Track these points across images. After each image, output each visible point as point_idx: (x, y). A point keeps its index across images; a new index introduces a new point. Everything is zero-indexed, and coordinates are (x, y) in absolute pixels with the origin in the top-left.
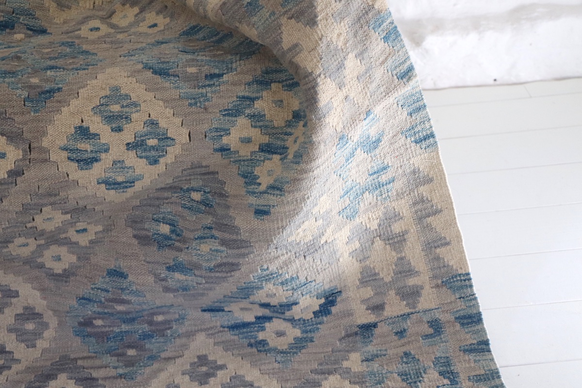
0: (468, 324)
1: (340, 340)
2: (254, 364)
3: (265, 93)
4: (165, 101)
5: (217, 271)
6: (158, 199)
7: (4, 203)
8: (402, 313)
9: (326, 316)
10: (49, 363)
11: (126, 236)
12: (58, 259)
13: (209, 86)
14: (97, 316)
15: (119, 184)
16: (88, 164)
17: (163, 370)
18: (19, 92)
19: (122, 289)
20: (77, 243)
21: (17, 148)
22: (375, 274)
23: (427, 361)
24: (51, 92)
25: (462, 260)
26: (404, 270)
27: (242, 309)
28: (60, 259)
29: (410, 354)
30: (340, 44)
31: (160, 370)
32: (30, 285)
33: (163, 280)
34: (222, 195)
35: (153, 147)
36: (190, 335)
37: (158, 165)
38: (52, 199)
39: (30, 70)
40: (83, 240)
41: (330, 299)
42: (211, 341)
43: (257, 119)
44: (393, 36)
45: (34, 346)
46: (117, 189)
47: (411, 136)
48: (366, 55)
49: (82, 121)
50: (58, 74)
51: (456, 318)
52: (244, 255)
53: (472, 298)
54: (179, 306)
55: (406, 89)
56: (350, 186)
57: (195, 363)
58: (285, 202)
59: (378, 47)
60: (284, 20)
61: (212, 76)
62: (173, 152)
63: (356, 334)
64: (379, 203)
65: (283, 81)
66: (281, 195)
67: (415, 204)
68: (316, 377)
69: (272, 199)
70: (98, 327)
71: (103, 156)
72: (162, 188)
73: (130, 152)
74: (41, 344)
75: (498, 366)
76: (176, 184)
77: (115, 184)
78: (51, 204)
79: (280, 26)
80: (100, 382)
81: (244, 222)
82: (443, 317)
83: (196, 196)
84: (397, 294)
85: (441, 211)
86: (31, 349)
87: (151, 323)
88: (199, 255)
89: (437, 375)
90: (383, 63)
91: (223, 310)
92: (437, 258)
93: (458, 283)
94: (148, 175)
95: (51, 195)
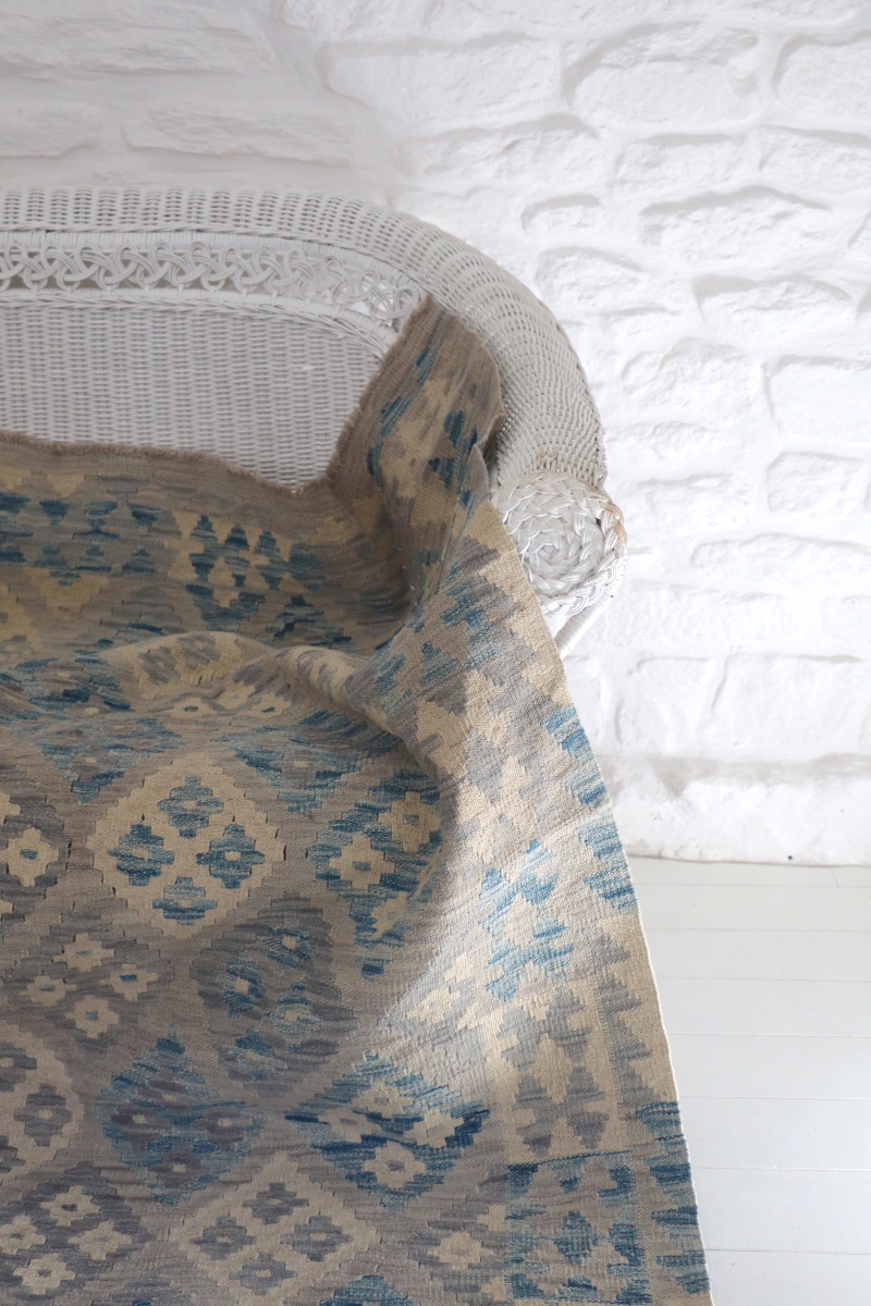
0: (669, 1179)
1: (481, 1185)
2: (348, 1203)
3: (395, 804)
4: (257, 802)
5: (305, 1053)
6: (237, 941)
7: (26, 923)
8: (575, 1153)
9: (464, 1147)
10: (63, 1169)
11: (188, 992)
12: (94, 1017)
13: (320, 786)
14: (137, 1107)
15: (183, 911)
16: (142, 877)
17: (217, 1197)
18: (68, 773)
19: (173, 1068)
20: (121, 996)
21: (53, 846)
22: (540, 1090)
23: (600, 1228)
24: (108, 776)
25: (667, 1080)
26: (582, 1088)
28: (96, 1018)
29: (578, 1215)
30: (497, 742)
31: (213, 1197)
32: (52, 1052)
33: (230, 1059)
34: (325, 944)
35: (233, 864)
36: (265, 1152)
37: (237, 890)
38: (90, 924)
39: (88, 748)
40: (130, 992)
41: (472, 1121)
42: (295, 1165)
43: (379, 837)
44: (577, 742)
45: (47, 1144)
46: (179, 918)
47: (598, 887)
48: (533, 762)
49: (143, 818)
50: (123, 754)
51: (652, 1169)
52: (343, 1031)
53: (677, 1141)
54: (254, 1106)
55: (592, 818)
56: (503, 948)
57: (266, 1193)
58: (404, 956)
59: (552, 753)
60: (421, 702)
61: (326, 774)
62: (261, 872)
63: (505, 1178)
64: (549, 980)
65: (422, 790)
66: (399, 946)
67: (602, 989)
68: (434, 1231)
69: (386, 951)
70: (139, 1126)
71: (164, 868)
72: (243, 926)
73: (201, 867)
74: (58, 1142)
75: (704, 1247)
76: (263, 922)
77: (177, 910)
78: (89, 930)
79: (415, 710)
80: (126, 1203)
81: (347, 980)
82: (634, 1166)
83: (290, 942)
84: (570, 1124)
85: (639, 1003)
86: (41, 1148)
87: (213, 1129)
88: (283, 1026)
89: (611, 1249)
90: (560, 776)
91: (316, 1121)
92: (631, 1076)
93: (659, 1116)
94: (224, 902)
95: (91, 917)
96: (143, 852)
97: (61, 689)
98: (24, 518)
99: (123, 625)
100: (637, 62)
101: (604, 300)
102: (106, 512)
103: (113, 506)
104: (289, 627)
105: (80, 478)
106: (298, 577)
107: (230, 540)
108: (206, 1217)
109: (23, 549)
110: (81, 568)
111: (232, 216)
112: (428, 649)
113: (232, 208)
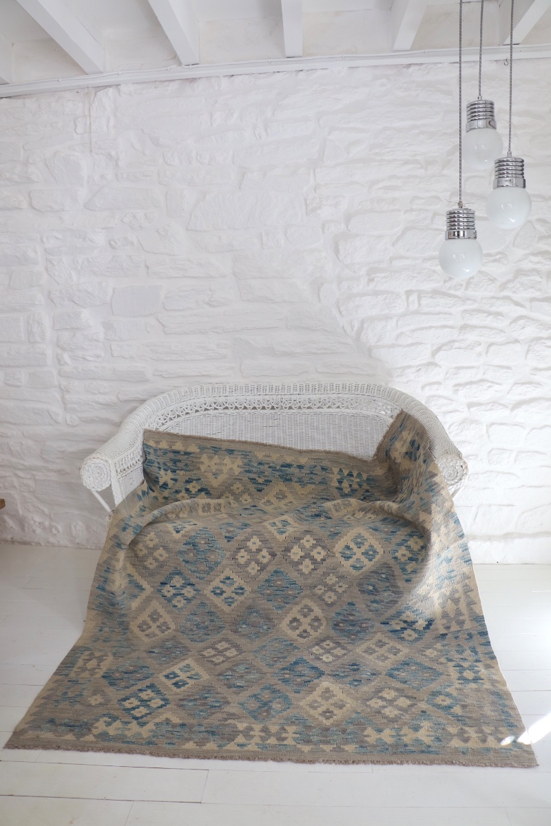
0: (483, 635)
1: (434, 639)
2: (400, 644)
3: (411, 539)
4: (376, 539)
5: (390, 604)
6: (370, 576)
7: (318, 571)
8: (457, 630)
9: (428, 630)
10: (323, 637)
11: (356, 590)
13: (392, 535)
14: (342, 621)
15: (358, 567)
16: (348, 559)
18: (327, 533)
19: (353, 610)
20: (338, 592)
21: (325, 551)
22: (448, 614)
23: (466, 647)
24: (338, 533)
25: (481, 610)
26: (459, 613)
27: (396, 624)
28: (331, 598)
29: (460, 644)
30: (439, 522)
31: (364, 643)
32: (318, 607)
33: (369, 606)
34: (393, 576)
36: (375, 633)
37: (372, 562)
38: (334, 571)
39: (330, 527)
40: (340, 590)
41: (430, 623)
42: (384, 635)
43: (408, 547)
44: (457, 522)
45: (317, 631)
46: (356, 570)
47: (463, 559)
48: (448, 527)
49: (348, 544)
51: (478, 633)
52: (400, 597)
53: (484, 626)
54: (373, 620)
55: (462, 541)
56: (440, 575)
57: (378, 642)
58: (417, 577)
59: (452, 524)
60: (420, 512)
61: (393, 532)
62: (378, 557)
63: (439, 637)
64: (450, 584)
65: (418, 535)
66: (415, 574)
67: (464, 586)
68: (424, 649)
69: (412, 576)
70: (342, 626)
71: (353, 556)
72: (372, 572)
73: (363, 556)
74: (320, 631)
75: (494, 650)
76: (377, 570)
77: (356, 567)
78: (333, 573)
79: (419, 514)
80: (342, 644)
81: (401, 584)
82: (473, 632)
83: (384, 576)
84: (456, 622)
85: (473, 590)
88: (383, 597)
89: (470, 651)
90: (454, 531)
91: (389, 624)
92: (472, 609)
93: (479, 619)
94: (368, 565)
95: (334, 569)
96: (348, 552)
97: (314, 513)
98: (293, 470)
99: (319, 498)
100: (451, 349)
101: (444, 409)
102: (314, 468)
103: (316, 466)
104: (365, 498)
105: (307, 459)
106: (368, 484)
107: (348, 475)
108: (364, 646)
109: (292, 478)
110: (308, 483)
111: (347, 389)
112: (421, 499)
113: (347, 388)
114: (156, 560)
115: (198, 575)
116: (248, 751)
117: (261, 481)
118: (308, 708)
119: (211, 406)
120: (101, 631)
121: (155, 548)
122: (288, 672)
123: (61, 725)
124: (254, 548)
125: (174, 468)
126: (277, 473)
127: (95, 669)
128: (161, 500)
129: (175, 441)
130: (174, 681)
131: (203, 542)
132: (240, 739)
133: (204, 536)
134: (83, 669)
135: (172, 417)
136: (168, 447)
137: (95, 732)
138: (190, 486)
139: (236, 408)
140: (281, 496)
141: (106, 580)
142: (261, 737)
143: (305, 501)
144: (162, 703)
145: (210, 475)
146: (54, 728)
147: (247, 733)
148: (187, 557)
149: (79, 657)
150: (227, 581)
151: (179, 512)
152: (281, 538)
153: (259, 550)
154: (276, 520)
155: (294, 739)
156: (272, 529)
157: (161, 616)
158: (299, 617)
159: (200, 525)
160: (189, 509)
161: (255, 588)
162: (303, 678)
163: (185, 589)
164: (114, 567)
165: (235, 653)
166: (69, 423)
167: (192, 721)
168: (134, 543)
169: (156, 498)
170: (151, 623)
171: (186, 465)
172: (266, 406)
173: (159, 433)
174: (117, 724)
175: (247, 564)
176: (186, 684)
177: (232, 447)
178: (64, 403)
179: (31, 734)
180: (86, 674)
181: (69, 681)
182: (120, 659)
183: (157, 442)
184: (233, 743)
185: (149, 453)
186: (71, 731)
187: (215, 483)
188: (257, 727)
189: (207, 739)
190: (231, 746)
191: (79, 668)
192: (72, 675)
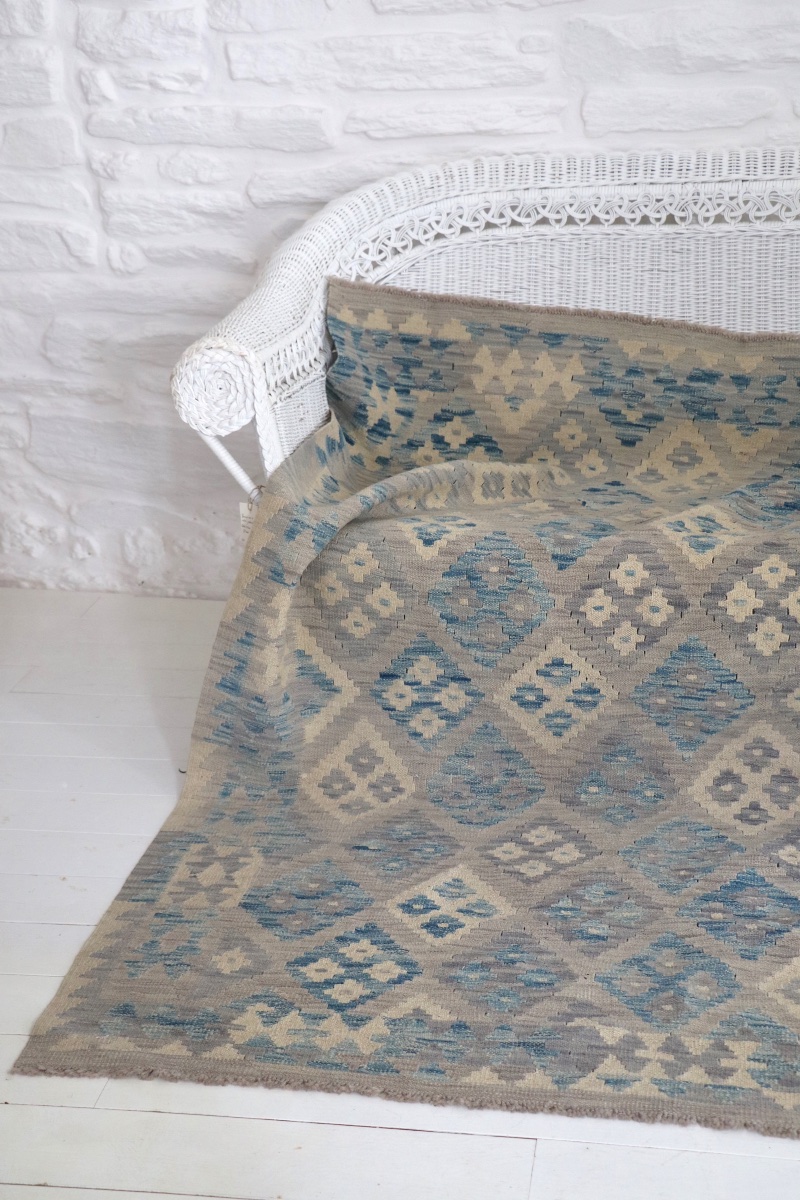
97: (783, 501)
98: (719, 388)
99: (788, 465)
102: (778, 383)
103: (784, 378)
105: (760, 359)
109: (718, 410)
110: (760, 423)
114: (371, 613)
115: (479, 654)
116: (635, 1098)
117: (633, 416)
118: (781, 1000)
119: (502, 216)
120: (225, 794)
121: (370, 584)
122: (719, 905)
123: (150, 1019)
124: (628, 586)
125: (404, 382)
126: (680, 397)
127: (221, 886)
128: (371, 466)
129: (405, 309)
130: (426, 918)
131: (495, 569)
132: (611, 1066)
133: (496, 554)
134: (192, 887)
135: (399, 245)
136: (386, 327)
137: (237, 1037)
138: (445, 431)
139: (571, 221)
140: (685, 459)
141: (242, 666)
142: (665, 1065)
143: (750, 473)
144: (398, 971)
145: (499, 403)
146: (132, 1027)
147: (627, 1051)
148: (453, 609)
149: (176, 858)
150: (557, 672)
151: (425, 495)
152: (700, 560)
153: (642, 592)
154: (685, 516)
155: (753, 1074)
156: (677, 538)
157: (380, 760)
158: (739, 768)
159: (485, 526)
160: (449, 488)
161: (630, 690)
162: (762, 923)
163: (444, 691)
164: (264, 630)
165: (577, 854)
166: (117, 263)
167: (481, 1018)
168: (316, 570)
169: (357, 460)
170: (354, 777)
171: (436, 375)
172: (653, 215)
173: (365, 288)
174: (292, 1019)
175: (610, 627)
176: (457, 927)
177: (558, 326)
178: (102, 210)
179: (75, 1041)
180: (200, 900)
181: (157, 915)
182: (283, 864)
183: (362, 314)
184: (592, 1076)
185: (342, 342)
186: (177, 1034)
187: (512, 422)
188: (652, 1040)
189: (526, 1062)
190: (588, 1083)
191: (180, 883)
192: (165, 900)
